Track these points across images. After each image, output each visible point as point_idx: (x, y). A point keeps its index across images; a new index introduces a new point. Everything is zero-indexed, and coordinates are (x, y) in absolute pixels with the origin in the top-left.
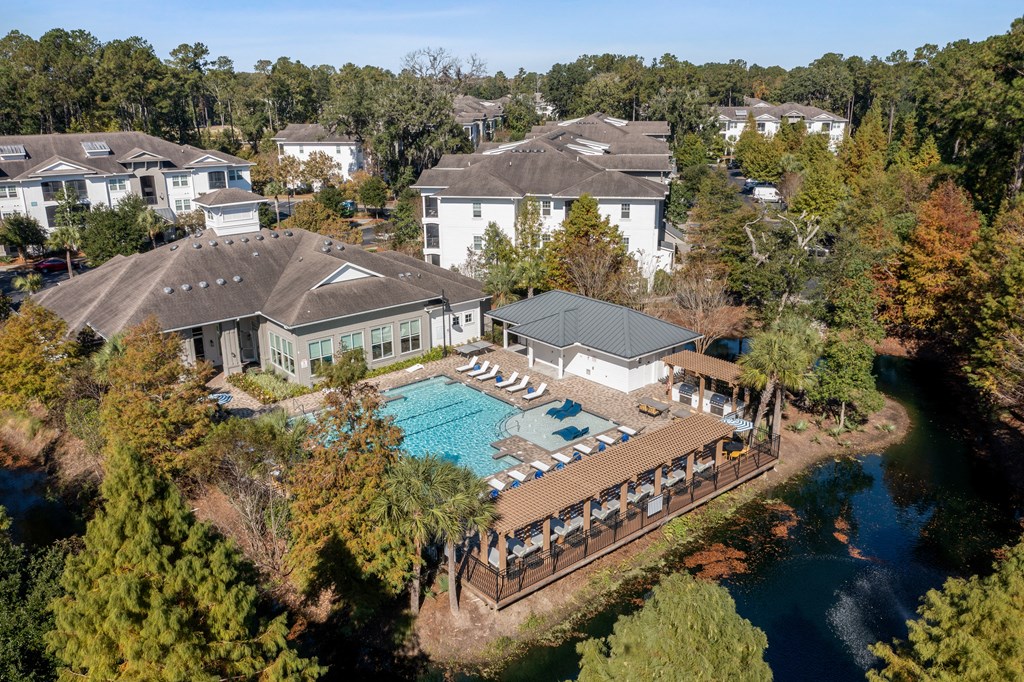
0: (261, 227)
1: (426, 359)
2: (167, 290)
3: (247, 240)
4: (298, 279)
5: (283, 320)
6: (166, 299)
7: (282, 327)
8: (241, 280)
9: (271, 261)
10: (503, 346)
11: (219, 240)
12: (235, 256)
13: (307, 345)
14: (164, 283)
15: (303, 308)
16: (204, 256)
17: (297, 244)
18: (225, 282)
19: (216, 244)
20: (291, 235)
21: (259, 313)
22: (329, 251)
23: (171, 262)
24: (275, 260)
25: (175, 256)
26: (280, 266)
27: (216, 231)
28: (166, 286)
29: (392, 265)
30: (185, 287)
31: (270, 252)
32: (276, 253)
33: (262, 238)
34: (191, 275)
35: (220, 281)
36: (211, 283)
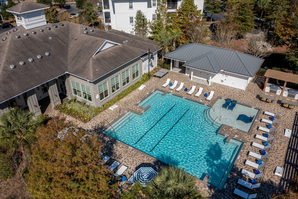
0: (47, 22)
1: (143, 81)
2: (12, 67)
3: (43, 31)
4: (80, 51)
5: (85, 77)
6: (13, 72)
7: (87, 81)
8: (50, 54)
9: (60, 41)
10: (170, 69)
11: (28, 32)
12: (40, 40)
13: (98, 87)
14: (8, 62)
15: (93, 68)
16: (24, 42)
17: (68, 30)
18: (42, 57)
19: (28, 35)
20: (63, 25)
21: (67, 72)
22: (87, 33)
23: (7, 48)
24: (61, 40)
25: (8, 44)
26: (65, 43)
27: (25, 27)
28: (10, 64)
29: (118, 37)
30: (21, 63)
31: (57, 36)
32: (60, 36)
33: (50, 29)
34: (22, 55)
35: (39, 57)
36: (35, 58)
